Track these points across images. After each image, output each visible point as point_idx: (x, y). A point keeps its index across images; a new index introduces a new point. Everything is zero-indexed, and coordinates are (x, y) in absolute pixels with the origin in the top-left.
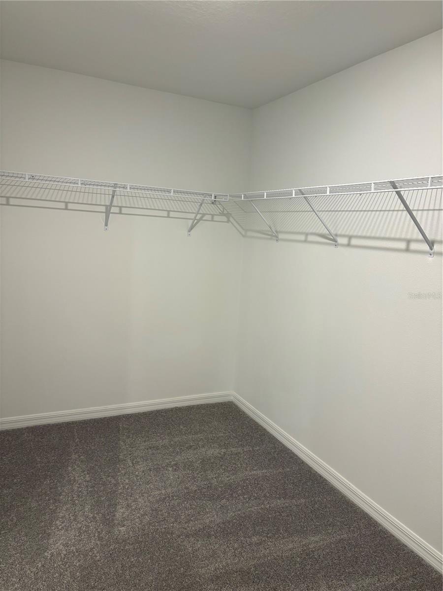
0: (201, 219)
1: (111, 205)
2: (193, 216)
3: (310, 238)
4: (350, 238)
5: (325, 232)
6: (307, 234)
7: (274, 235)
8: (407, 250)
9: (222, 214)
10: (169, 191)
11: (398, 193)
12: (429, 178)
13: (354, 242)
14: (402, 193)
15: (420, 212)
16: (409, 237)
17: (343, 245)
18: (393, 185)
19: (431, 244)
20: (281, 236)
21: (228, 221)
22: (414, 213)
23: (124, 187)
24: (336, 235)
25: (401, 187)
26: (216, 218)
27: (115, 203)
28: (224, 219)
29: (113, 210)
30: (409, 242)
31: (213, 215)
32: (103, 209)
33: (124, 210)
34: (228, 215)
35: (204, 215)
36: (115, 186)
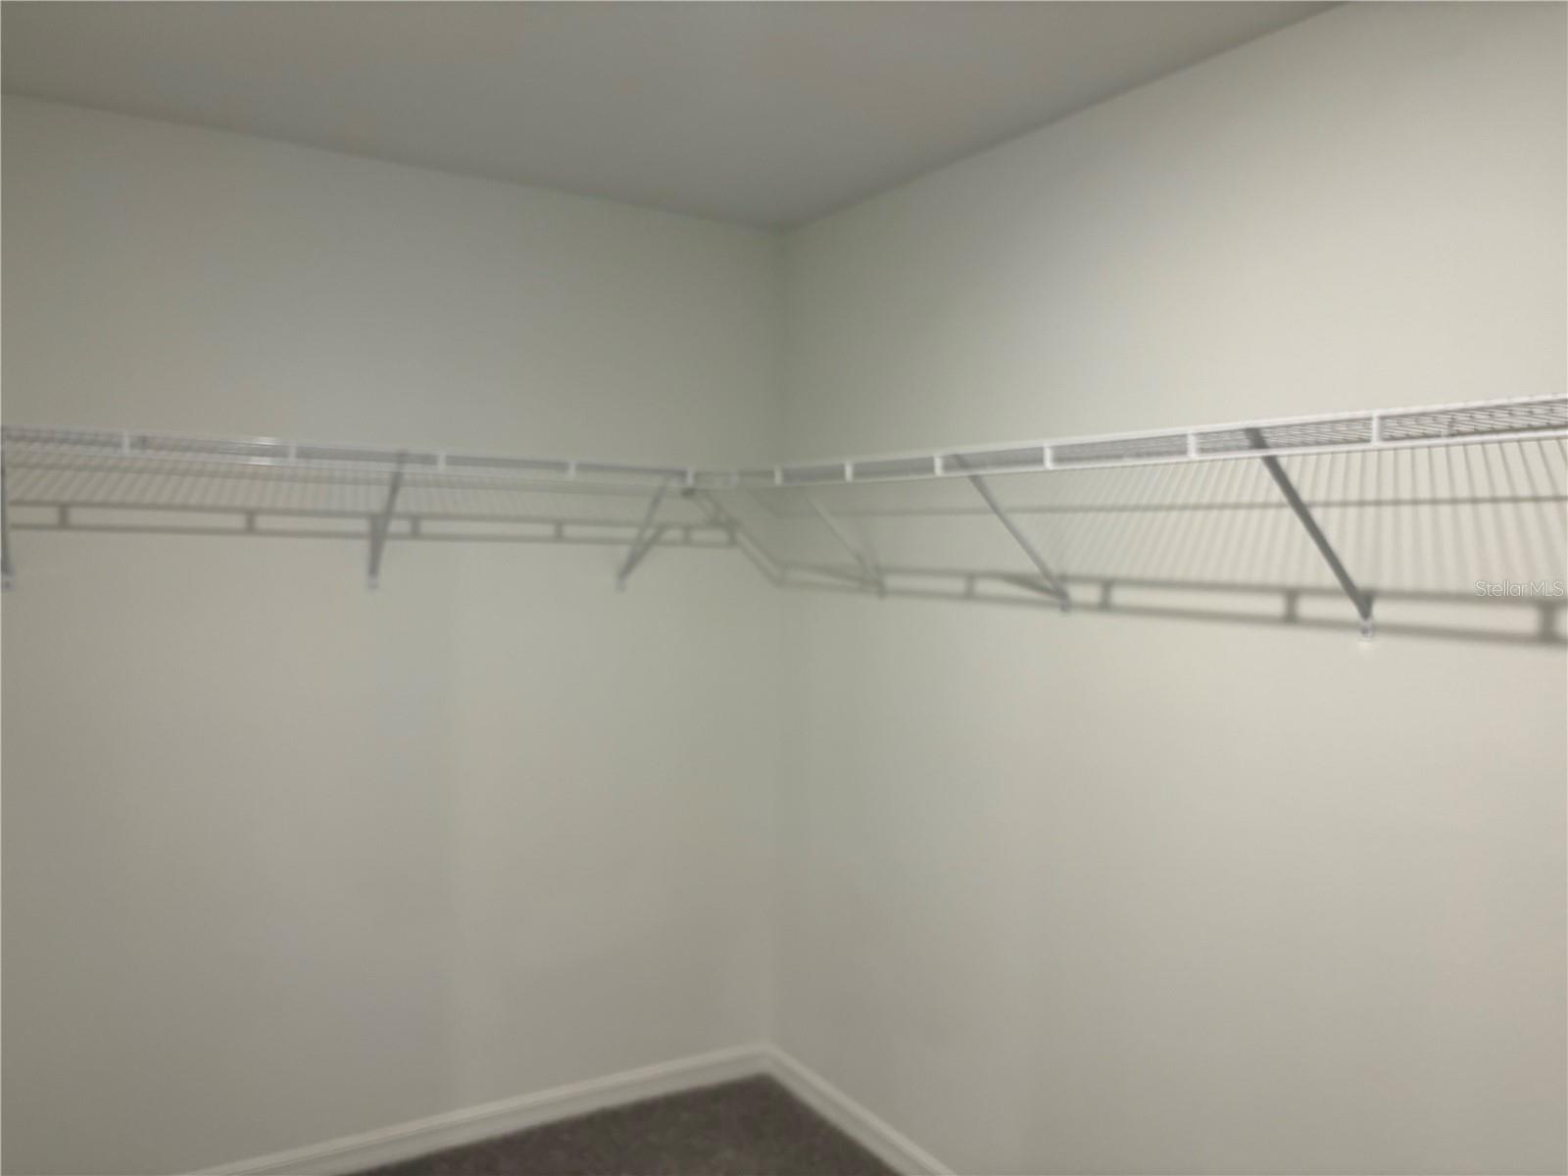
0: (655, 540)
1: (388, 513)
2: (630, 533)
3: (985, 587)
4: (1107, 584)
5: (1028, 566)
6: (972, 577)
7: (870, 579)
8: (1290, 618)
9: (714, 523)
10: (561, 466)
11: (1272, 463)
12: (1370, 419)
13: (1120, 596)
14: (1283, 462)
15: (1335, 512)
16: (1291, 580)
17: (1087, 607)
18: (1257, 439)
19: (1364, 600)
20: (892, 582)
21: (732, 542)
22: (1317, 514)
23: (428, 460)
24: (1064, 578)
25: (1278, 446)
26: (698, 535)
27: (400, 506)
28: (720, 536)
29: (397, 526)
30: (1292, 595)
31: (688, 529)
32: (362, 525)
33: (427, 527)
34: (730, 526)
35: (662, 528)
36: (402, 458)
